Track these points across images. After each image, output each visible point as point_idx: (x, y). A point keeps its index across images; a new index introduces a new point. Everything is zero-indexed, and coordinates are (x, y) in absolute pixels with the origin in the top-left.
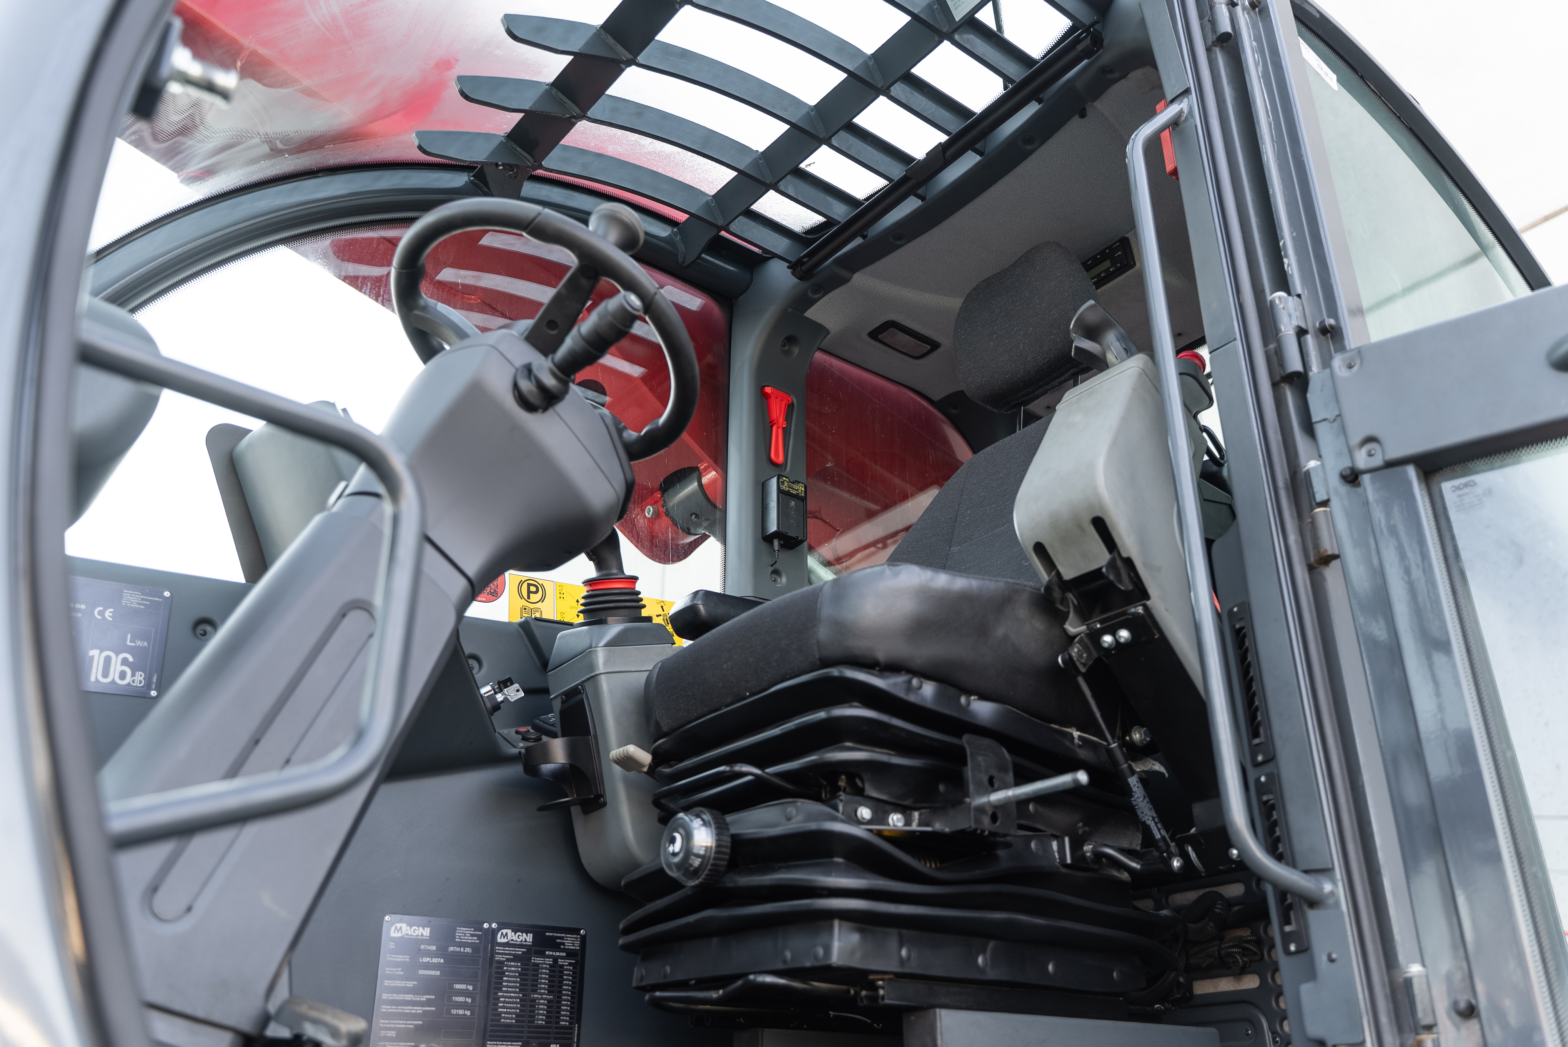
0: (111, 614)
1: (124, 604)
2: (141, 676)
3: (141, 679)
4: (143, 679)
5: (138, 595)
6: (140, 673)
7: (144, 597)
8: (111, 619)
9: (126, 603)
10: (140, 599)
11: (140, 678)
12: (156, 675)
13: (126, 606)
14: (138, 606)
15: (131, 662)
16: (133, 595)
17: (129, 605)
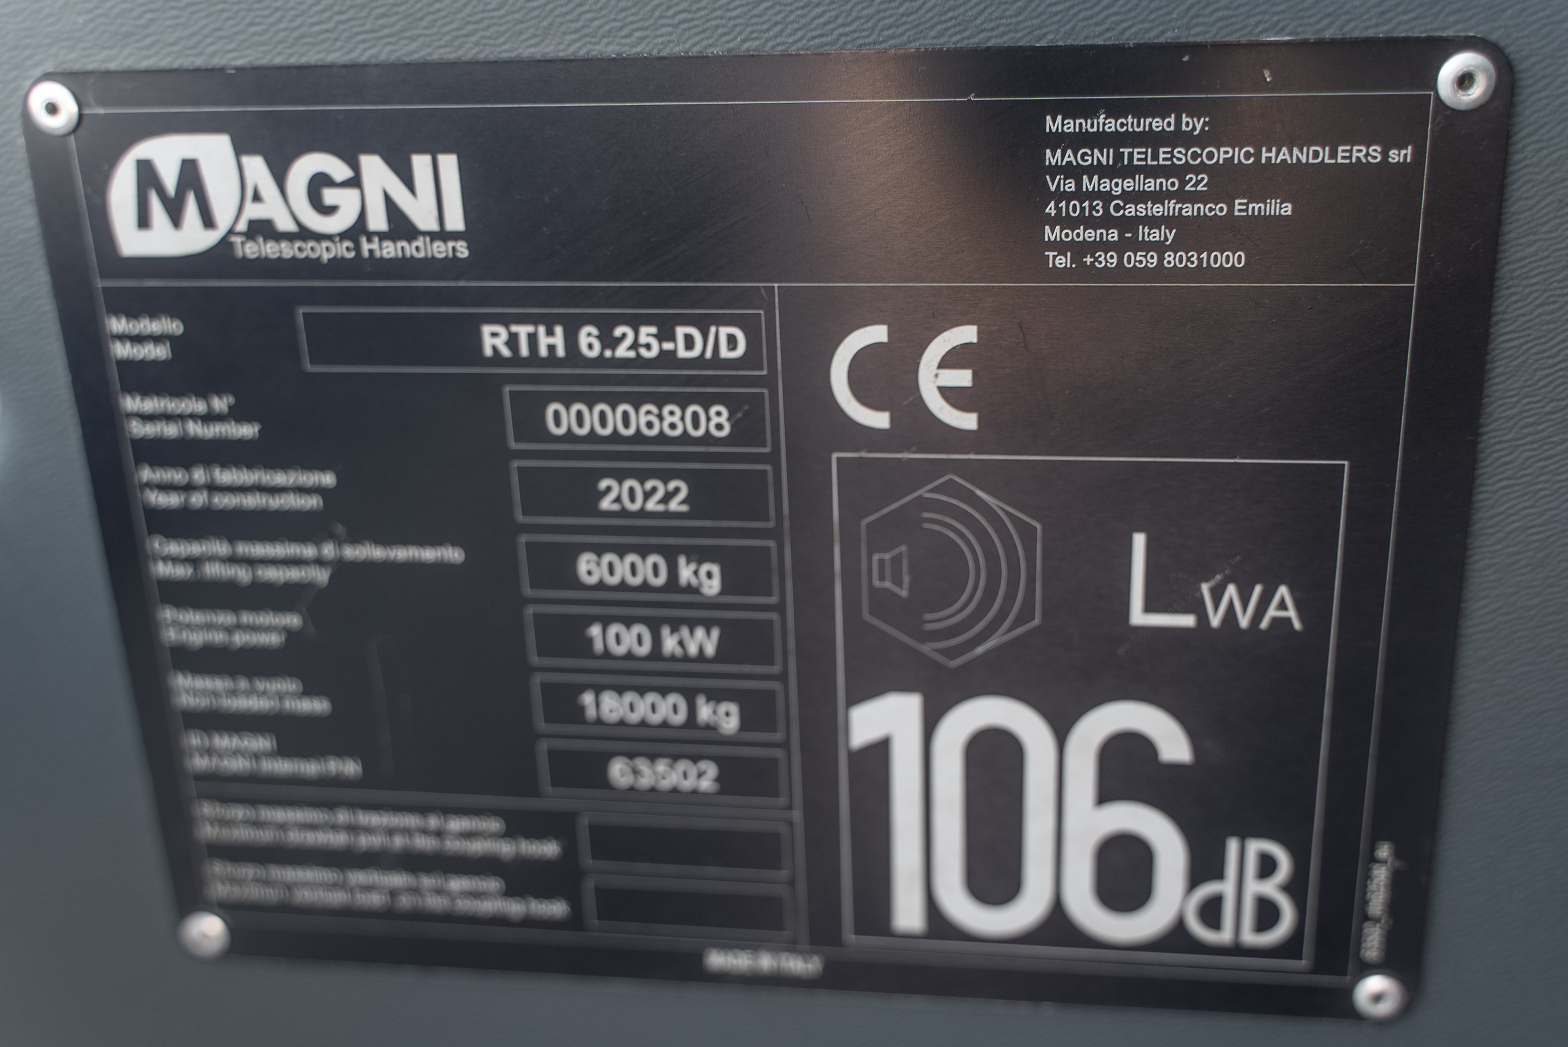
0: (962, 378)
1: (1062, 262)
2: (1267, 866)
3: (1270, 888)
4: (1288, 888)
5: (1179, 138)
6: (1255, 846)
7: (1240, 155)
8: (968, 421)
9: (1079, 249)
10: (1198, 183)
11: (1254, 887)
12: (1384, 851)
13: (1081, 272)
14: (1193, 259)
15: (1176, 768)
16: (1138, 155)
17: (1108, 260)
